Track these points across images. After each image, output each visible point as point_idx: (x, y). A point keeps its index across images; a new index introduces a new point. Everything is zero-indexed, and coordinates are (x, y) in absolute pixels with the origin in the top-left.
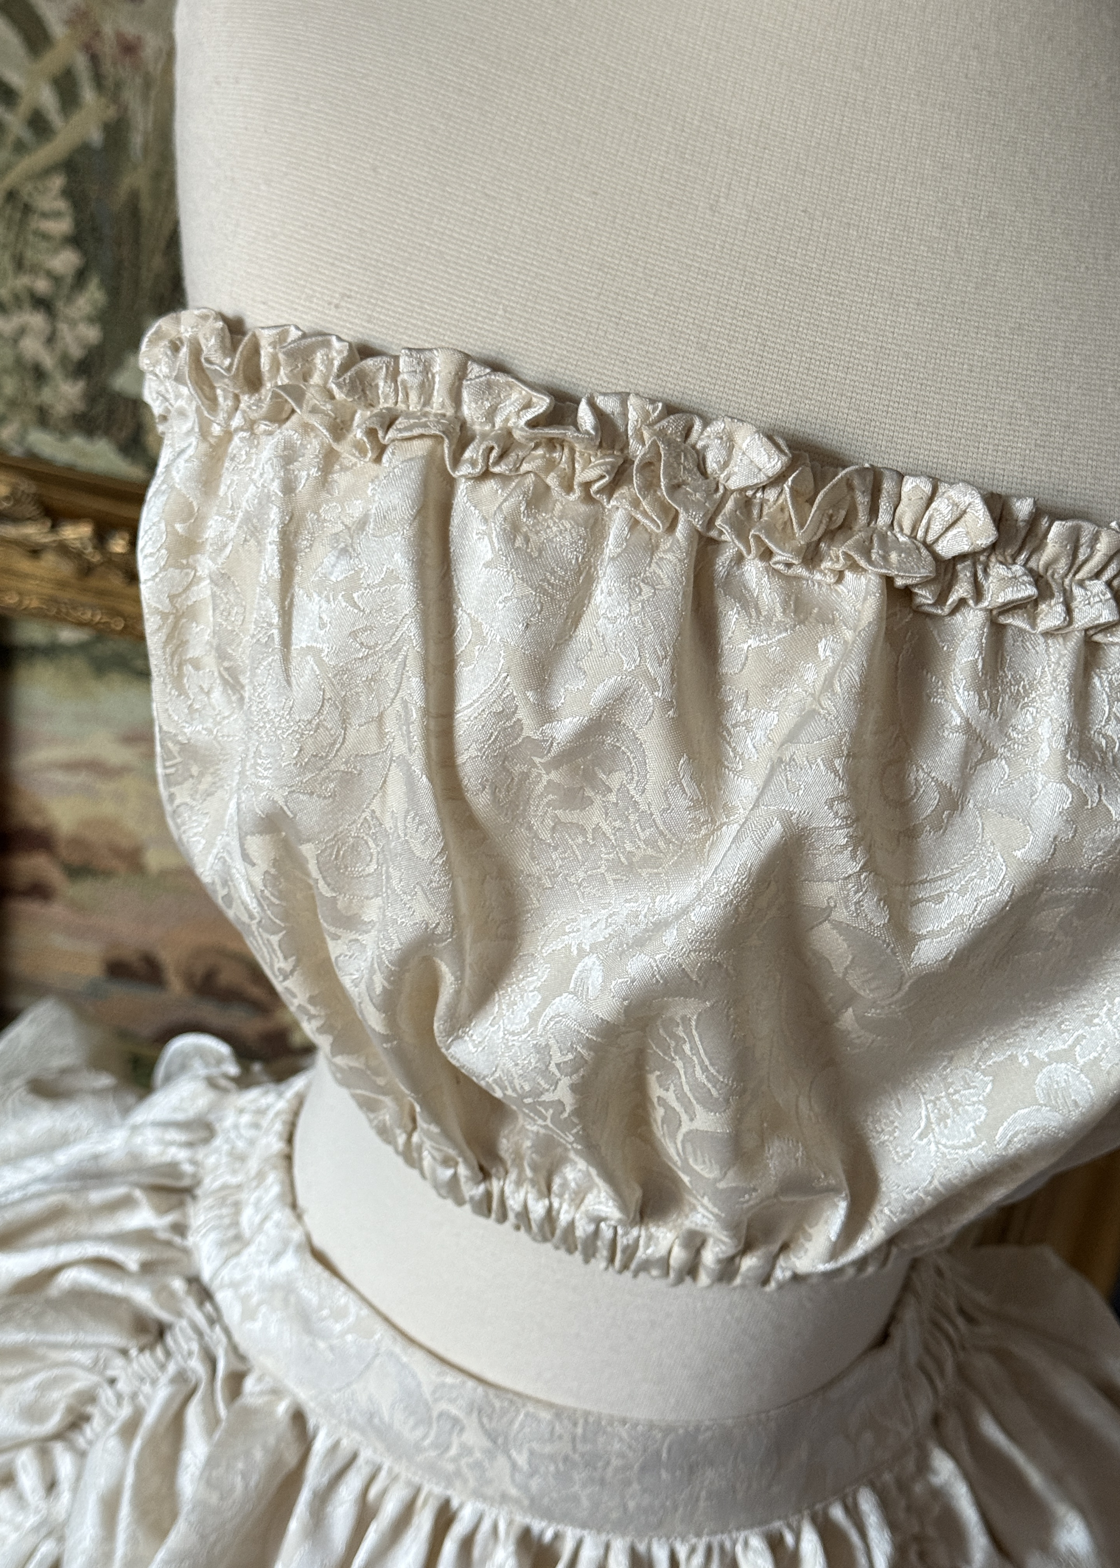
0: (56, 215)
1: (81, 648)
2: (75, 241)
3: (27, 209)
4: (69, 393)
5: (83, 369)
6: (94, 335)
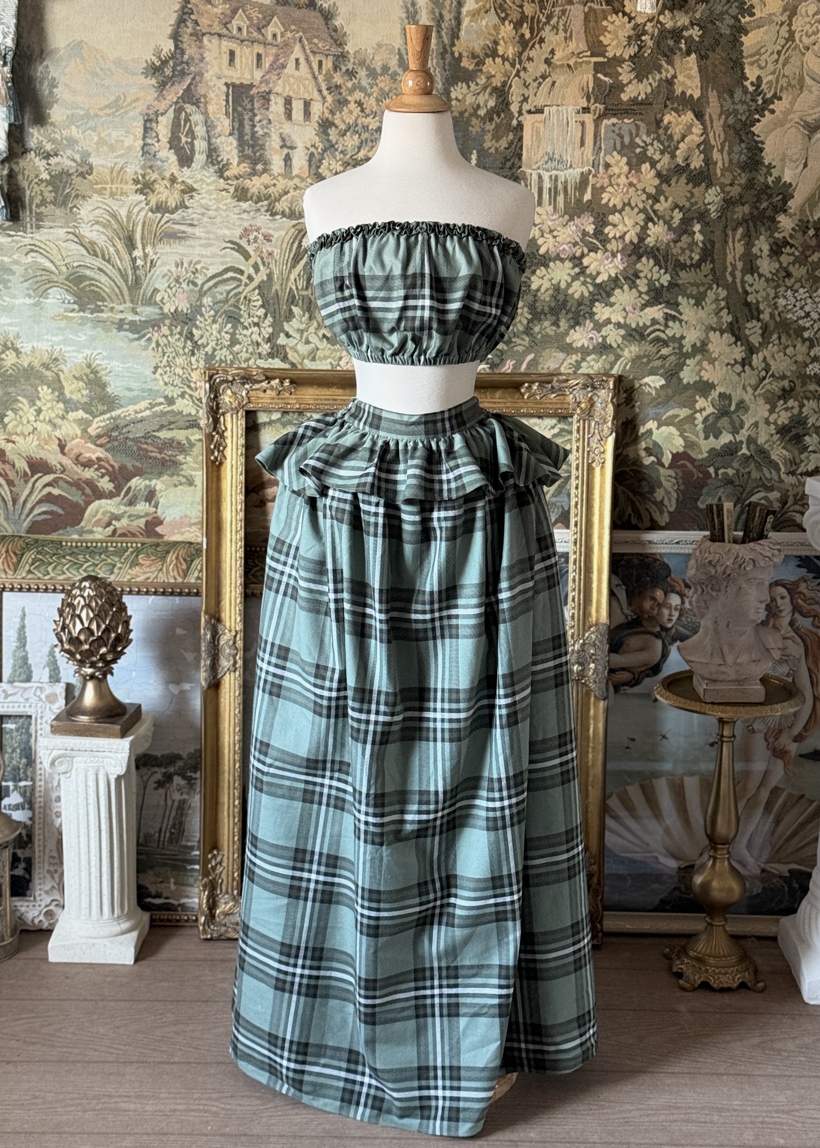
0: (257, 300)
1: (278, 420)
3: (250, 301)
4: (265, 348)
5: (269, 340)
6: (270, 330)
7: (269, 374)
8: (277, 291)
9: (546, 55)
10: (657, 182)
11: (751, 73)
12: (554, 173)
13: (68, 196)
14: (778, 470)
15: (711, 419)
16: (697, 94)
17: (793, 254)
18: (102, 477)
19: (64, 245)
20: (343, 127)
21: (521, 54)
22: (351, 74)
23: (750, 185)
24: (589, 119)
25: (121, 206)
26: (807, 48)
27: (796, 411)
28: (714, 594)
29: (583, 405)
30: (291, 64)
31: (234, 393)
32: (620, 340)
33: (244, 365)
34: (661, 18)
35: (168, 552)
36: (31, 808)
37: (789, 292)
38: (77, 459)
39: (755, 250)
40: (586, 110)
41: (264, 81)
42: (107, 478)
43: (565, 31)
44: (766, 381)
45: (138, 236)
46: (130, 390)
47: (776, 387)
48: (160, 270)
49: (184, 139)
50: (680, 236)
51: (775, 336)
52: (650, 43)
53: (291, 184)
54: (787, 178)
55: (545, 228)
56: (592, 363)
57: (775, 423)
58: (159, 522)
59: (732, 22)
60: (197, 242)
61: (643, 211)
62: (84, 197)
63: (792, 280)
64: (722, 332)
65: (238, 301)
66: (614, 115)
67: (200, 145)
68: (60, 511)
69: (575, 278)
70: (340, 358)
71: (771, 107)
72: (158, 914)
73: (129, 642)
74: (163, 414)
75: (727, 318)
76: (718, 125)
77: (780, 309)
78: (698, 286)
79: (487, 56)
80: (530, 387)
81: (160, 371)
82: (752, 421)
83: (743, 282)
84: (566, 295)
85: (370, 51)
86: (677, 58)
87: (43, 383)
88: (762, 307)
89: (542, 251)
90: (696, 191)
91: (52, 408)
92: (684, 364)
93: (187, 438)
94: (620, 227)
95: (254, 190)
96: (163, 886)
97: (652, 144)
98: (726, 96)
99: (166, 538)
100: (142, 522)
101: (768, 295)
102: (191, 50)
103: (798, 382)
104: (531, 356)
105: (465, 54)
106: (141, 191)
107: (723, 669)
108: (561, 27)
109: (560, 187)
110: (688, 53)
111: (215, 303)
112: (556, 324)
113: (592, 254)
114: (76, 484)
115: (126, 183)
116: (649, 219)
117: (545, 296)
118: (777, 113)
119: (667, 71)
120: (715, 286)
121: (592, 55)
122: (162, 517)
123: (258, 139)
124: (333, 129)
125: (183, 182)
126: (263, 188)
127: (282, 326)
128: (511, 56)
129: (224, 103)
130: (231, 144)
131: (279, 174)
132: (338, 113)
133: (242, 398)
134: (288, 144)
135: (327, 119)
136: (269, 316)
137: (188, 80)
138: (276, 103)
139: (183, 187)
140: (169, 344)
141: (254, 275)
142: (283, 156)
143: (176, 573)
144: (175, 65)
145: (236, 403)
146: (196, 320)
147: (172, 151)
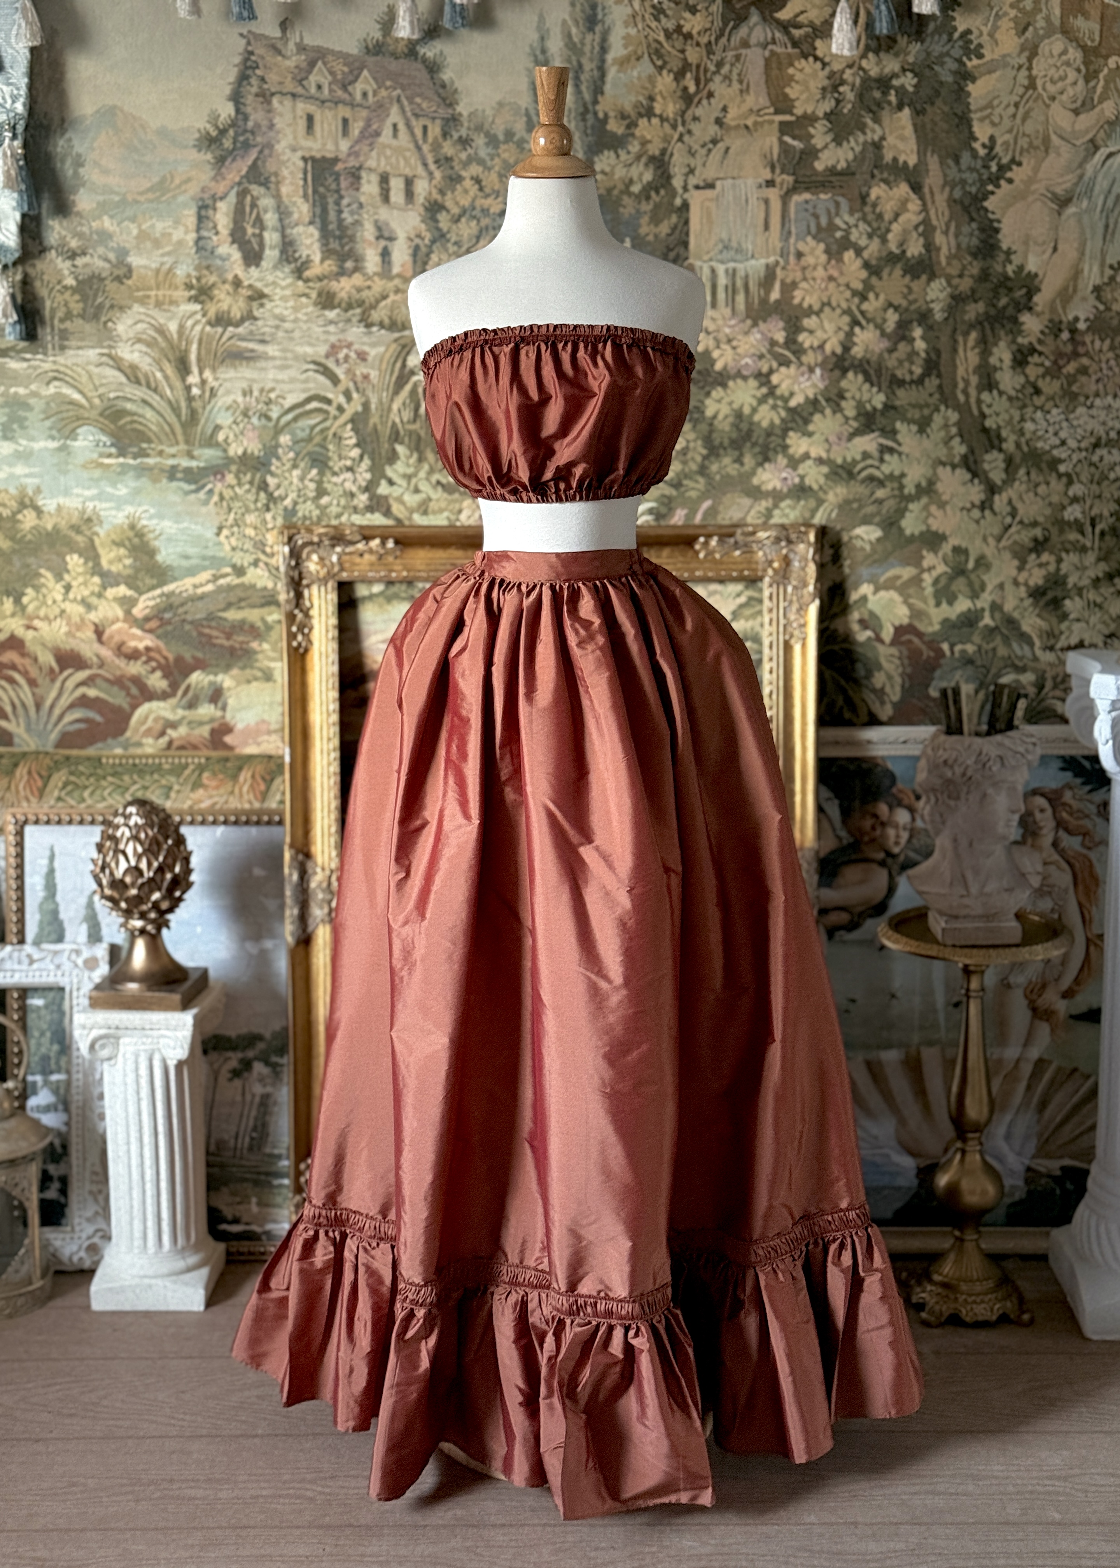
0: (351, 437)
1: (381, 593)
2: (357, 445)
3: (340, 438)
4: (363, 499)
5: (367, 489)
6: (368, 476)
7: (367, 533)
8: (375, 425)
9: (717, 114)
10: (864, 274)
11: (982, 132)
12: (731, 265)
13: (100, 307)
14: (1031, 644)
15: (943, 581)
16: (912, 160)
17: (1042, 365)
18: (153, 670)
19: (95, 370)
20: (456, 211)
21: (683, 113)
22: (465, 142)
23: (984, 276)
24: (774, 195)
25: (170, 319)
26: (1053, 99)
27: (1052, 568)
28: (952, 803)
29: (776, 565)
30: (387, 131)
31: (322, 559)
32: (822, 480)
33: (334, 522)
34: (864, 63)
35: (240, 769)
36: (67, 1109)
37: (1039, 414)
38: (120, 650)
39: (993, 360)
40: (770, 183)
41: (353, 153)
42: (158, 674)
43: (741, 82)
44: (1013, 529)
45: (193, 357)
46: (187, 557)
47: (1025, 537)
48: (223, 400)
49: (250, 231)
50: (896, 344)
51: (1022, 472)
52: (850, 96)
53: (391, 285)
54: (1032, 266)
55: (721, 336)
56: (787, 511)
57: (1026, 584)
58: (227, 729)
59: (954, 66)
60: (270, 364)
61: (848, 312)
62: (122, 308)
63: (1043, 398)
64: (954, 467)
65: (325, 439)
66: (807, 189)
67: (271, 237)
68: (98, 718)
69: (762, 401)
70: (460, 511)
71: (1009, 175)
72: (235, 1245)
73: (189, 885)
74: (230, 588)
75: (959, 449)
76: (941, 199)
77: (1028, 436)
78: (921, 407)
79: (641, 115)
80: (706, 543)
81: (225, 532)
82: (996, 581)
83: (979, 402)
84: (751, 423)
85: (489, 112)
86: (885, 114)
87: (72, 551)
88: (1004, 433)
89: (718, 366)
90: (916, 285)
91: (85, 584)
92: (906, 509)
93: (263, 620)
94: (819, 334)
95: (343, 295)
96: (241, 1207)
97: (856, 226)
98: (950, 162)
99: (238, 751)
100: (205, 731)
101: (1011, 418)
102: (256, 116)
103: (1054, 531)
104: (707, 504)
105: (612, 114)
106: (195, 299)
107: (966, 901)
108: (735, 77)
109: (739, 283)
110: (900, 107)
111: (296, 442)
112: (739, 460)
113: (783, 369)
114: (119, 682)
115: (176, 288)
116: (855, 323)
117: (724, 425)
118: (1017, 181)
119: (873, 131)
120: (943, 408)
121: (777, 112)
122: (232, 723)
123: (347, 228)
124: (444, 213)
125: (250, 286)
126: (354, 292)
127: (383, 471)
128: (671, 115)
129: (301, 183)
130: (312, 235)
131: (375, 274)
132: (449, 194)
133: (332, 564)
134: (386, 234)
135: (436, 202)
136: (366, 457)
137: (253, 154)
138: (369, 182)
139: (250, 293)
140: (235, 498)
141: (345, 406)
142: (380, 250)
143: (251, 796)
144: (237, 135)
145: (325, 570)
146: (270, 464)
147: (235, 246)
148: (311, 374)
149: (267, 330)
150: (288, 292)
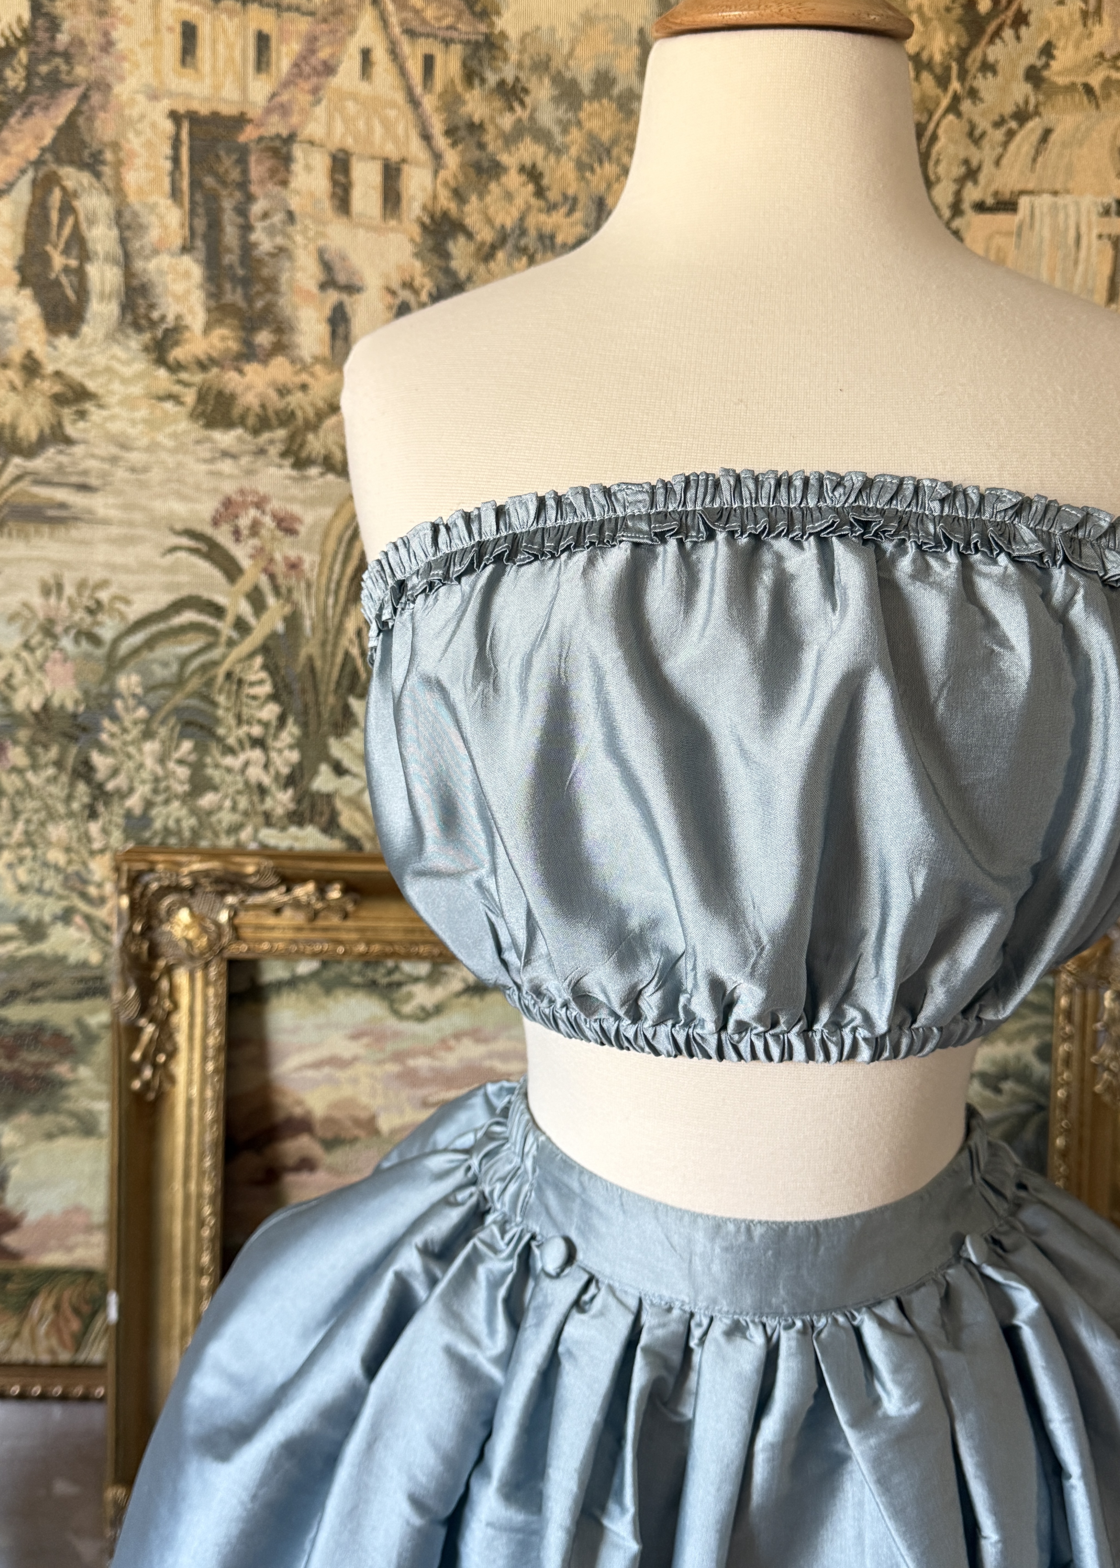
0: (261, 682)
1: (314, 975)
2: (274, 697)
3: (240, 682)
4: (283, 799)
5: (291, 781)
6: (294, 756)
7: (290, 868)
8: (310, 659)
9: (1031, 59)
20: (486, 235)
21: (964, 53)
22: (510, 93)
30: (350, 65)
31: (198, 918)
33: (226, 842)
35: (33, 1294)
41: (277, 106)
49: (58, 261)
58: (11, 1222)
60: (100, 532)
65: (210, 683)
67: (103, 276)
74: (16, 962)
85: (563, 33)
93: (80, 1023)
95: (250, 399)
99: (28, 1261)
102: (76, 20)
111: (150, 689)
122: (17, 1212)
123: (260, 261)
124: (462, 240)
125: (58, 374)
126: (273, 395)
127: (325, 747)
128: (938, 58)
129: (168, 165)
130: (187, 275)
131: (317, 359)
132: (474, 199)
133: (218, 925)
134: (342, 278)
135: (445, 214)
136: (290, 721)
137: (68, 102)
138: (308, 168)
139: (57, 388)
140: (27, 791)
141: (252, 620)
142: (327, 312)
143: (54, 1342)
144: (34, 61)
145: (204, 941)
146: (99, 729)
147: (27, 292)
148: (182, 555)
149: (92, 464)
150: (137, 390)
